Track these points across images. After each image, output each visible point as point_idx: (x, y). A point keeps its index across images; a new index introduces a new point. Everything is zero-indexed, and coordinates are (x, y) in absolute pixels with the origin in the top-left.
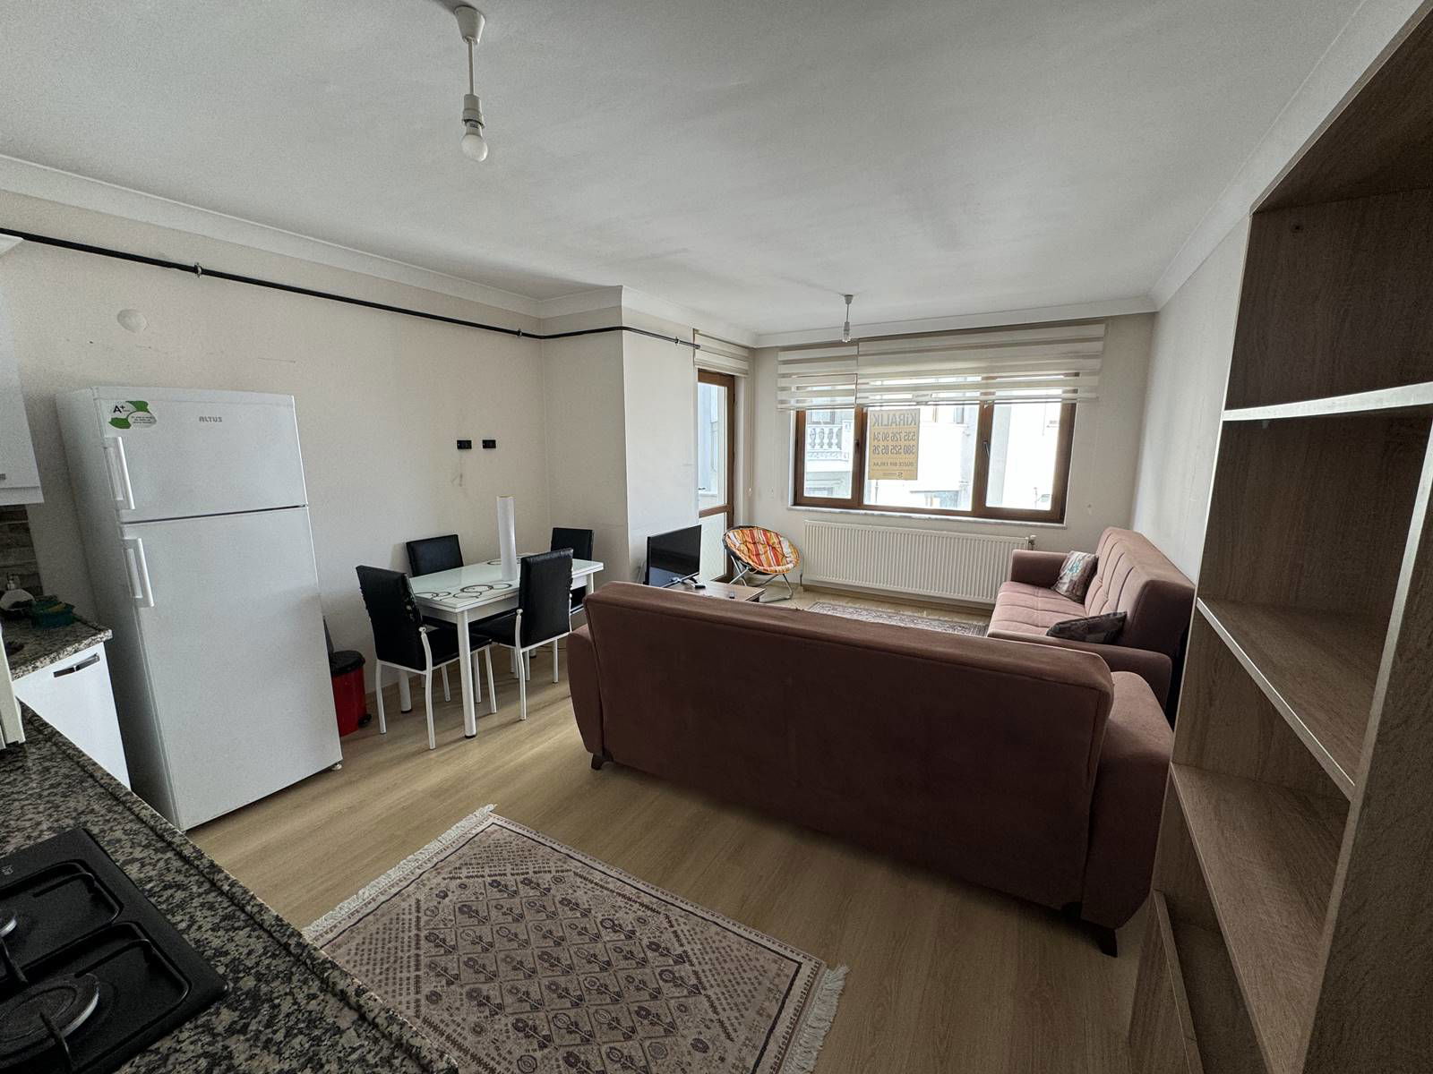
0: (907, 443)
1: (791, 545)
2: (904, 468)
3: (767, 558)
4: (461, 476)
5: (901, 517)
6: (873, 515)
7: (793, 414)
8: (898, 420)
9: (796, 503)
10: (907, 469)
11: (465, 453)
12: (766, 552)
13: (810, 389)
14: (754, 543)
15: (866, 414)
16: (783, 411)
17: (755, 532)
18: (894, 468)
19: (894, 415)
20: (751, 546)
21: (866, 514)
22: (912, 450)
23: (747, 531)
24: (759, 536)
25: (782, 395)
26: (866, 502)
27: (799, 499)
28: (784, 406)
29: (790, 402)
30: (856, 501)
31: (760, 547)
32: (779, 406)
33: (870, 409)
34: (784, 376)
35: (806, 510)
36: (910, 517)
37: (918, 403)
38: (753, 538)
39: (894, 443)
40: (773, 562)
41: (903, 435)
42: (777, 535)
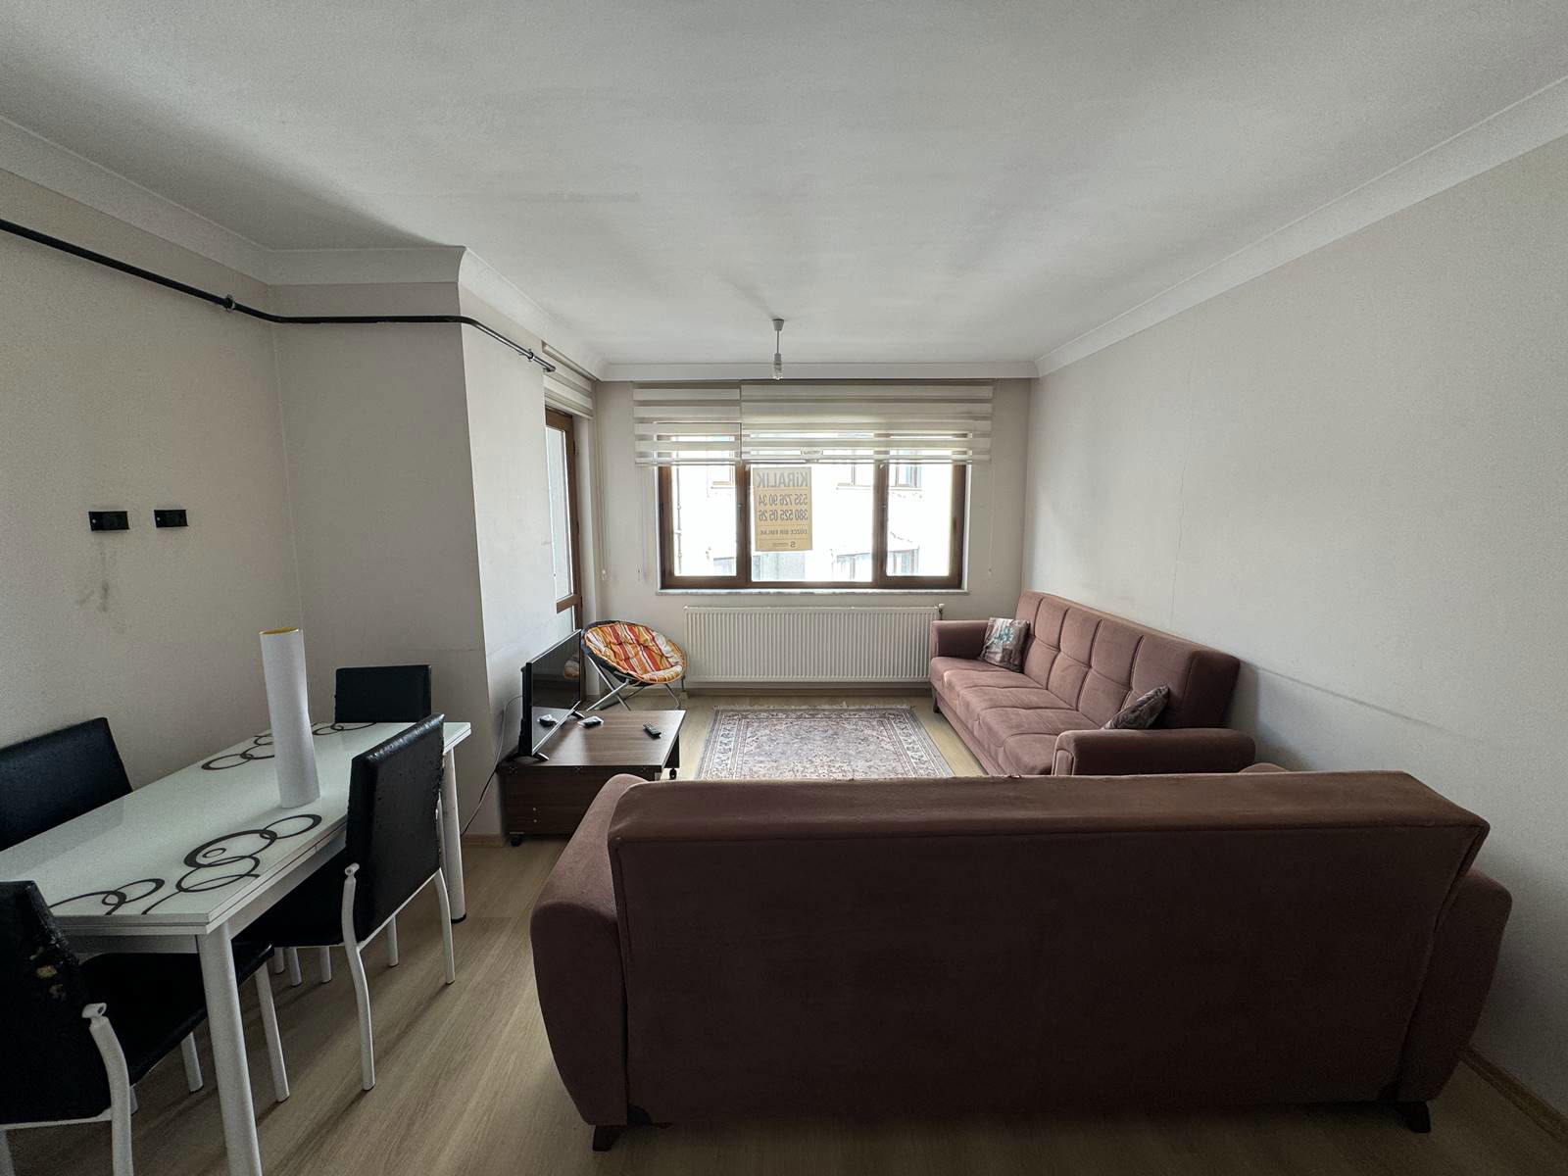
0: (799, 507)
1: (669, 641)
2: (797, 536)
3: (640, 661)
4: (106, 589)
5: (802, 594)
6: (768, 594)
7: (656, 468)
8: (787, 480)
9: (663, 586)
10: (800, 537)
11: (111, 540)
12: (637, 654)
13: (674, 439)
14: (620, 644)
15: (749, 472)
16: (641, 467)
17: (619, 629)
18: (785, 536)
19: (783, 475)
20: (617, 648)
21: (760, 594)
22: (804, 515)
23: (607, 629)
24: (624, 633)
25: (642, 447)
26: (754, 579)
27: (668, 580)
28: (643, 460)
29: (652, 455)
30: (743, 577)
31: (629, 648)
32: (638, 460)
33: (753, 466)
34: (642, 421)
35: (682, 594)
36: (812, 594)
37: (808, 461)
38: (617, 636)
39: (785, 508)
40: (648, 664)
41: (793, 498)
42: (647, 629)
